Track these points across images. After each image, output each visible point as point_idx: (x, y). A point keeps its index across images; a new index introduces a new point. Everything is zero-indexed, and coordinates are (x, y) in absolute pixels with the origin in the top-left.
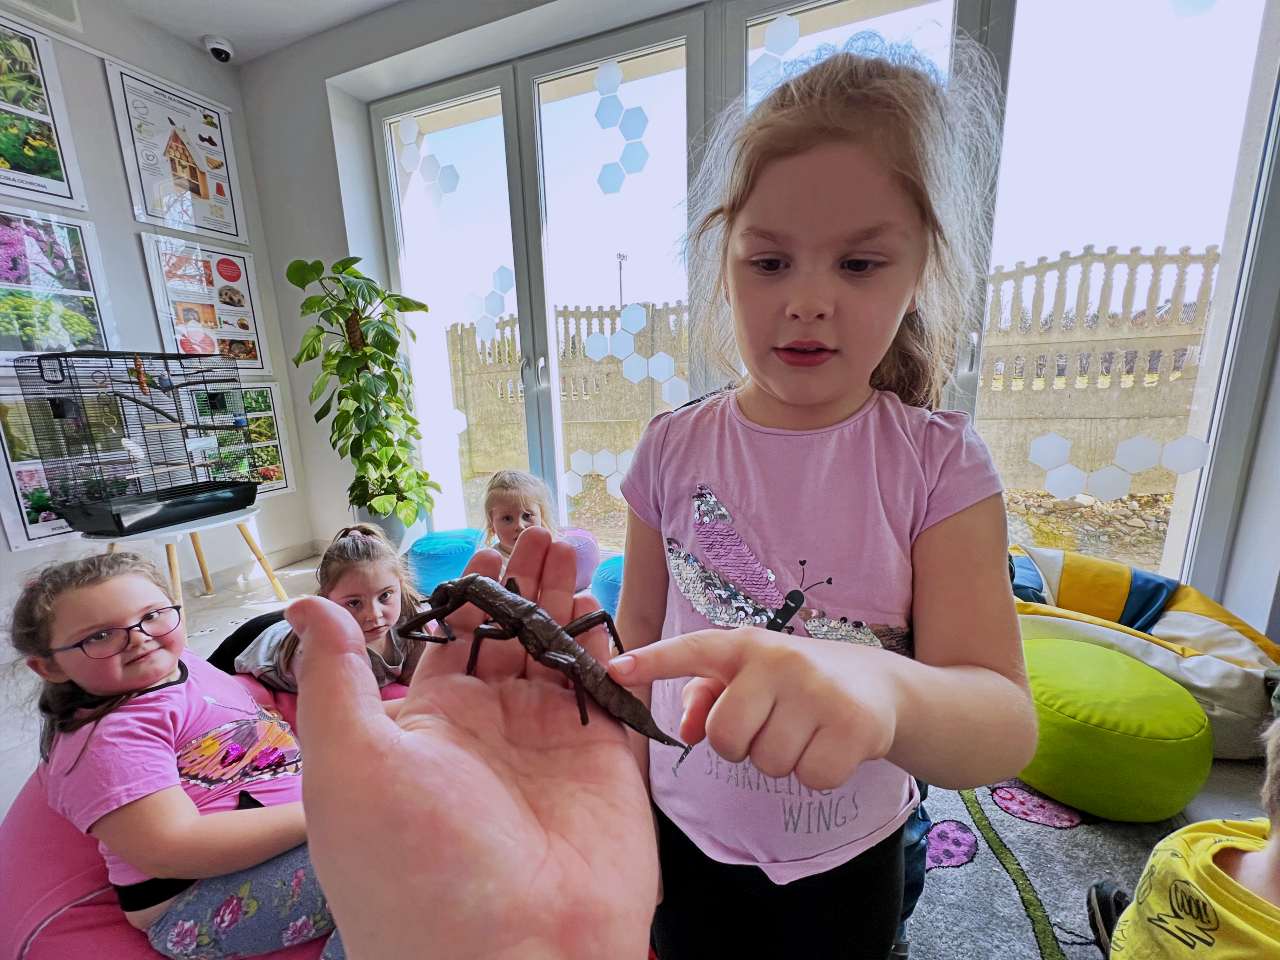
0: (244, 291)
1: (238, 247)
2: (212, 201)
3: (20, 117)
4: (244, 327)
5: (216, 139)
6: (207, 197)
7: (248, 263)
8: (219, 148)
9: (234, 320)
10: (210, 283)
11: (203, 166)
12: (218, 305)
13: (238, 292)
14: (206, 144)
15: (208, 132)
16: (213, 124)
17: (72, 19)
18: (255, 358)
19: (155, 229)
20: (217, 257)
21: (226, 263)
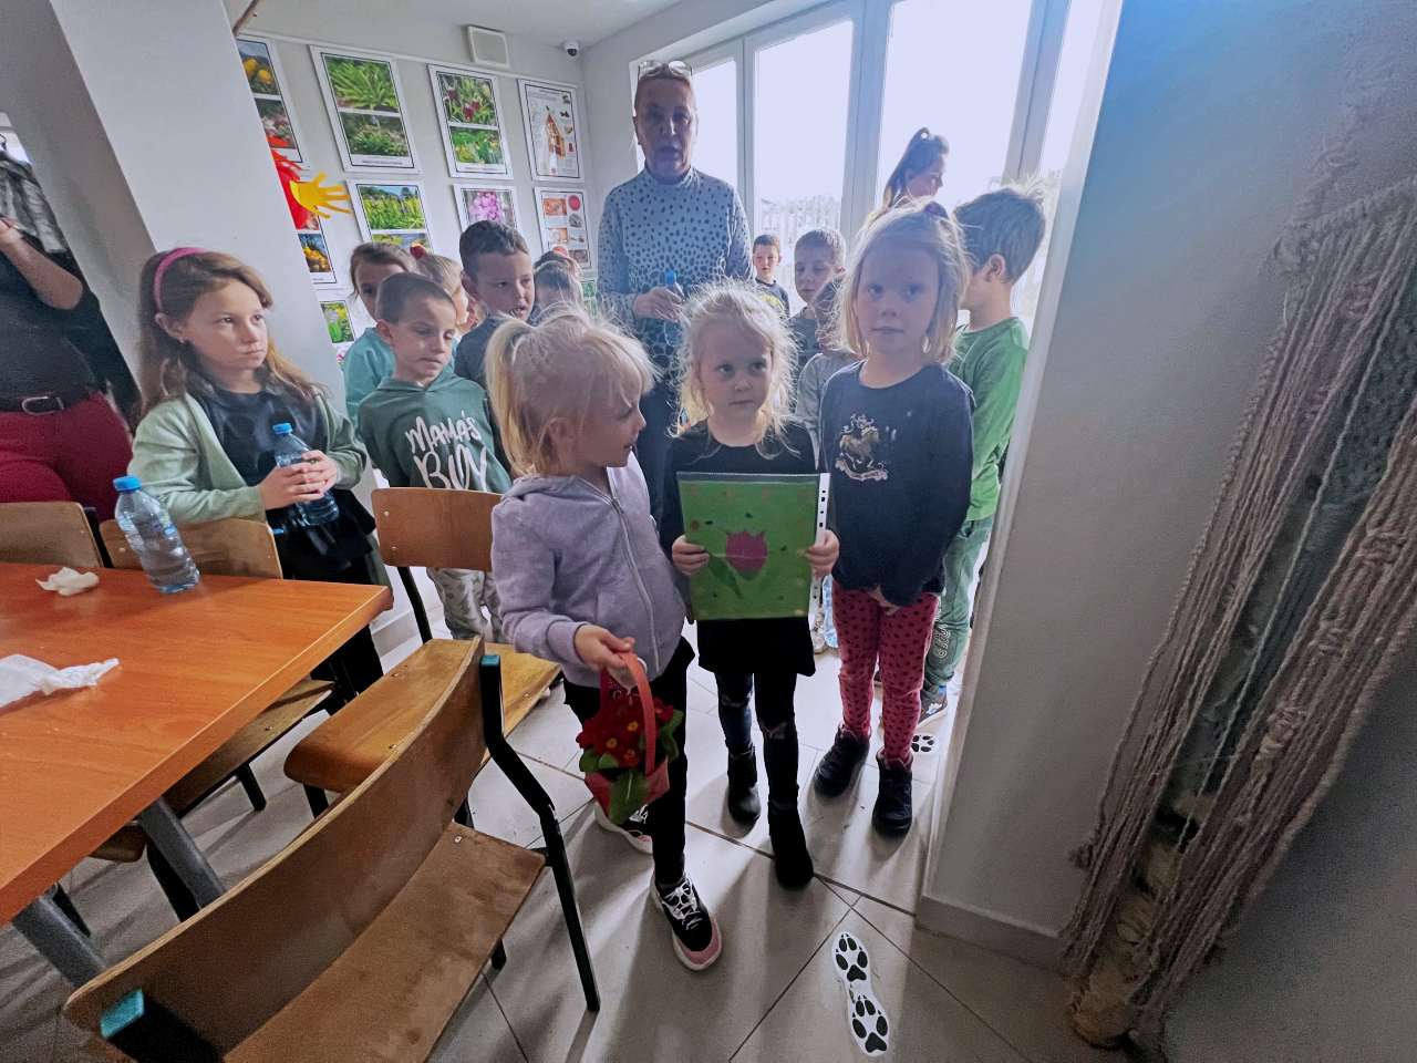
0: (582, 216)
1: (579, 185)
2: (567, 157)
3: (486, 131)
4: (581, 240)
5: (570, 113)
6: (564, 155)
7: (584, 197)
8: (570, 118)
9: (576, 237)
10: (565, 213)
11: (563, 134)
12: (569, 228)
13: (579, 218)
14: (564, 117)
15: (566, 108)
16: (567, 102)
17: (504, 62)
19: (540, 184)
20: (569, 195)
21: (574, 199)
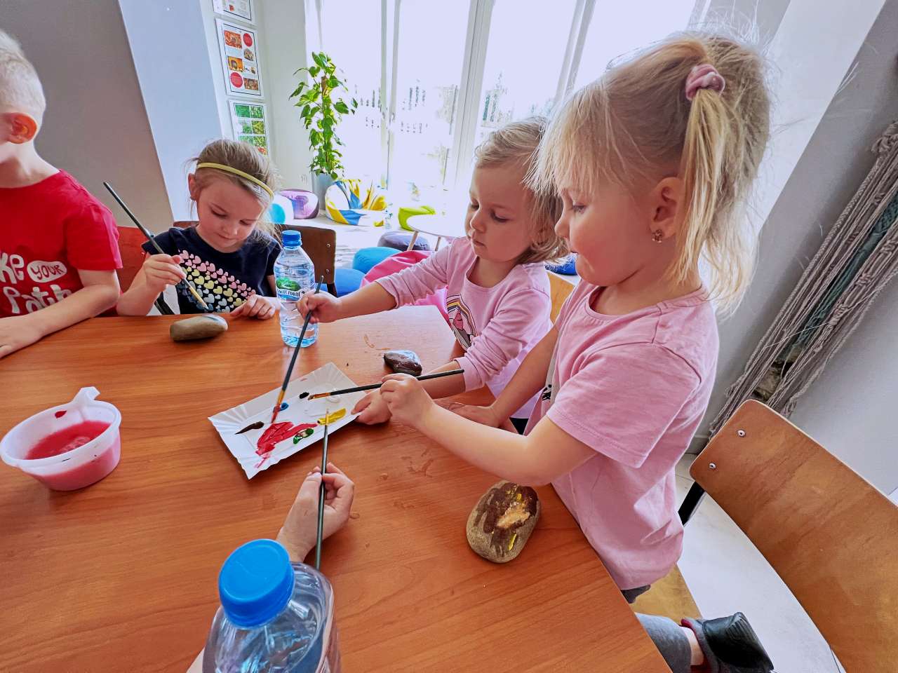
0: (253, 53)
1: (251, 27)
4: (253, 72)
7: (255, 37)
9: (249, 68)
10: (241, 47)
12: (244, 60)
13: (250, 53)
18: (257, 89)
19: (220, 17)
20: (243, 33)
21: (246, 35)
